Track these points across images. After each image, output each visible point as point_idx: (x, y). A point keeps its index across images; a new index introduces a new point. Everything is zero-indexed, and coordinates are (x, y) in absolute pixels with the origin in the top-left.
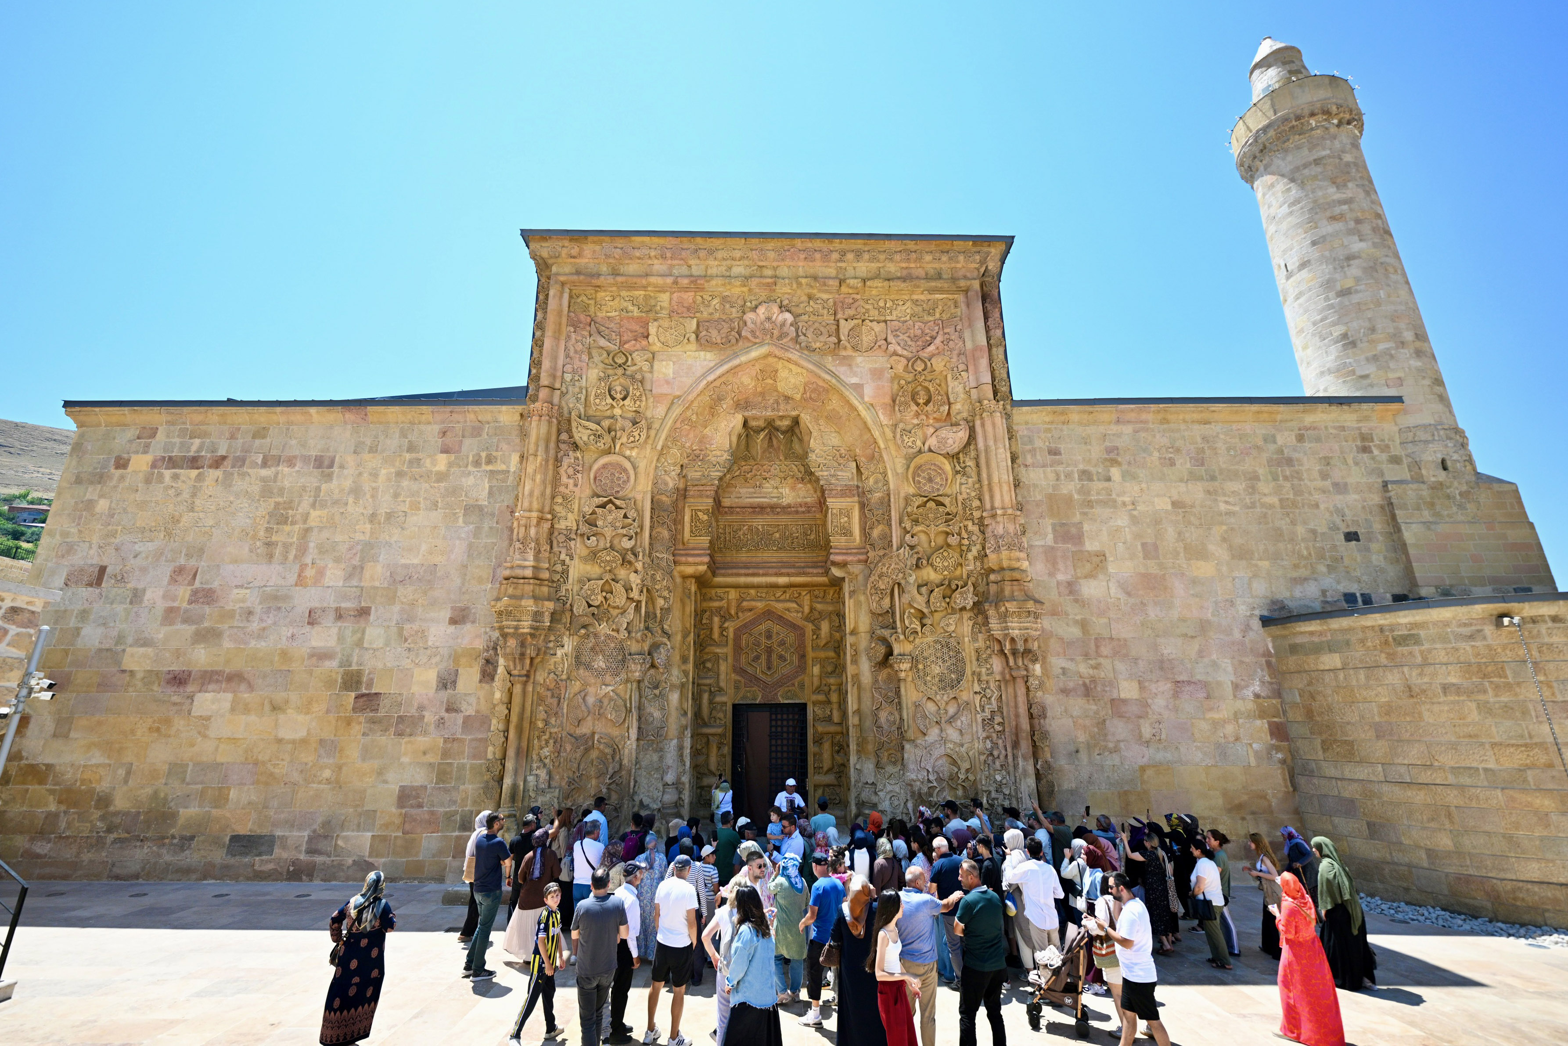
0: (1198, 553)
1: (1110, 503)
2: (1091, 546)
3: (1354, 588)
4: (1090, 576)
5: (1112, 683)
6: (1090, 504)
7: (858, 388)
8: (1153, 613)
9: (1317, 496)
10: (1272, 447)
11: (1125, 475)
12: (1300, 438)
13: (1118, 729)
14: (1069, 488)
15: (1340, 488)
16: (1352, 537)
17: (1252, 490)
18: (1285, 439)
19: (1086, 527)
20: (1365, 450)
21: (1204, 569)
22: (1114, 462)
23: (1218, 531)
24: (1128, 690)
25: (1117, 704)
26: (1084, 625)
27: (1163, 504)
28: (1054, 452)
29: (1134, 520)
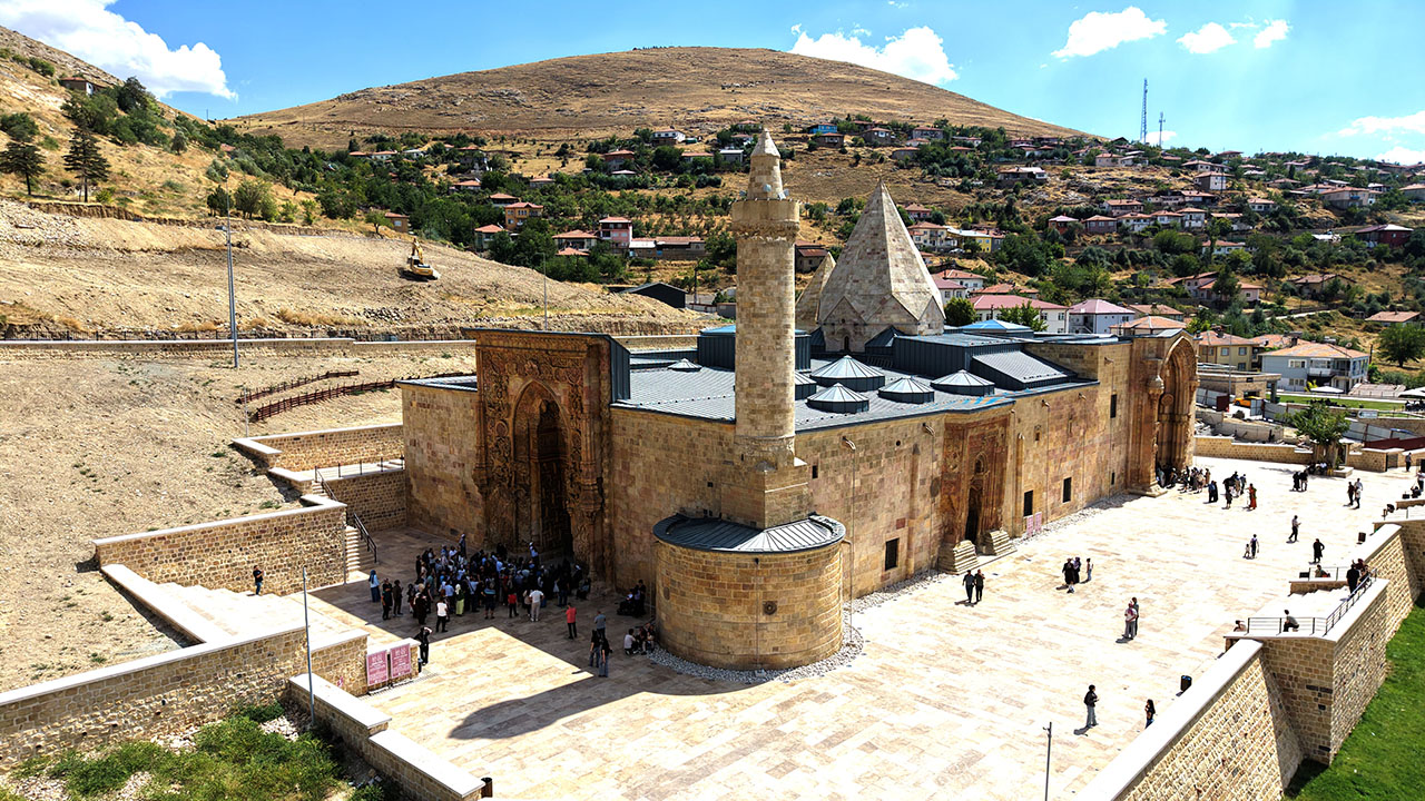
0: (661, 482)
1: (638, 455)
2: (632, 473)
3: (707, 508)
4: (630, 486)
5: (633, 529)
6: (632, 454)
7: (560, 397)
8: (647, 504)
9: (701, 464)
10: (689, 438)
11: (644, 443)
12: (699, 434)
13: (634, 547)
14: (627, 446)
15: (709, 461)
16: (710, 485)
17: (680, 456)
18: (695, 434)
19: (631, 465)
20: (720, 444)
21: (662, 490)
22: (640, 437)
23: (668, 473)
24: (637, 532)
25: (635, 537)
26: (627, 504)
27: (653, 458)
28: (624, 429)
29: (644, 465)
